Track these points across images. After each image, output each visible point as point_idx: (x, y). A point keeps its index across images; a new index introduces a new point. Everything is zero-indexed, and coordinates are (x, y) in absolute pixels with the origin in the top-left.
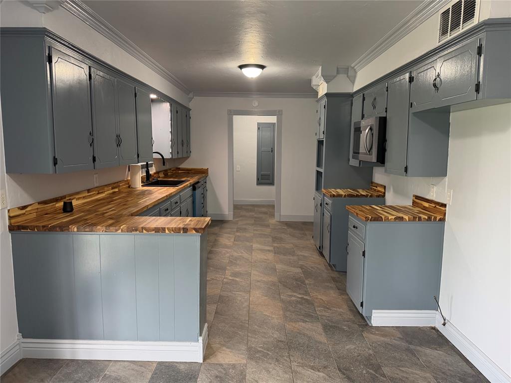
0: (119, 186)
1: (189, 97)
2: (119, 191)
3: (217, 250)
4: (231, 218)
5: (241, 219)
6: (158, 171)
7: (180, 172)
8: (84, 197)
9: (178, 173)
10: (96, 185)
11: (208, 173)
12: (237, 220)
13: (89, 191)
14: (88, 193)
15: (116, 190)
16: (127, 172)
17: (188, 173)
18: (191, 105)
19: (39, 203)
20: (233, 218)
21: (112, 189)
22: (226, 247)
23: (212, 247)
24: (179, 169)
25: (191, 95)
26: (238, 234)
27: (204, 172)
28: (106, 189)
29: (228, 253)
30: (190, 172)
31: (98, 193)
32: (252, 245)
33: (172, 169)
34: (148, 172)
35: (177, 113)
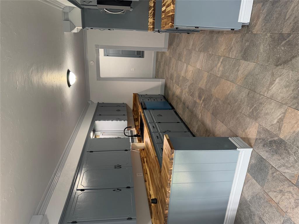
0: (143, 157)
1: (91, 103)
2: (146, 157)
3: (183, 99)
4: (164, 80)
5: (164, 74)
6: (134, 126)
7: (135, 109)
8: (149, 185)
9: (136, 110)
10: (142, 175)
11: (136, 94)
12: (165, 76)
13: (145, 181)
14: (146, 182)
15: (145, 159)
16: (135, 151)
17: (136, 105)
18: (96, 102)
19: (152, 218)
20: (164, 78)
21: (145, 163)
22: (182, 92)
23: (181, 101)
24: (133, 110)
25: (90, 102)
26: (174, 81)
27: (136, 96)
28: (144, 168)
29: (185, 94)
30: (135, 104)
31: (147, 174)
32: (182, 76)
33: (134, 116)
34: (135, 136)
35: (101, 115)
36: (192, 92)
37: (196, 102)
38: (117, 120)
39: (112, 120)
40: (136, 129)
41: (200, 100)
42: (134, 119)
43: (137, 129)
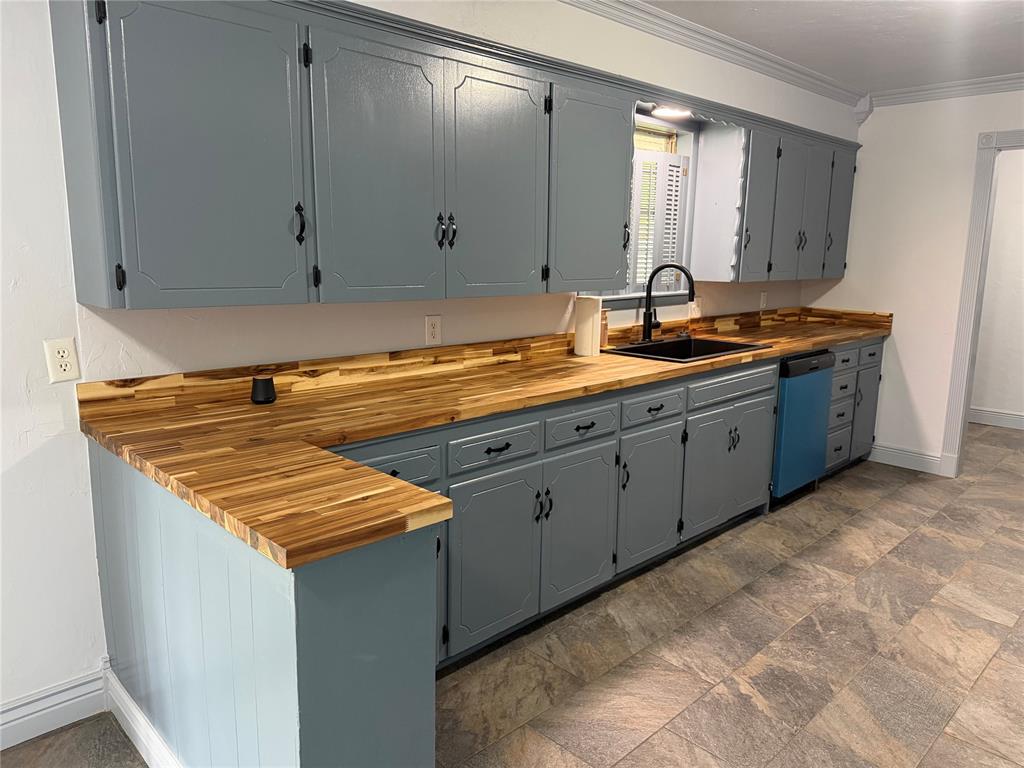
0: (528, 348)
1: (855, 109)
2: (526, 359)
3: (809, 568)
4: (948, 470)
5: (986, 478)
6: (711, 312)
7: (810, 319)
8: (372, 370)
10: (429, 342)
11: (890, 328)
12: (970, 479)
13: (394, 355)
14: (391, 359)
15: (517, 357)
16: (568, 316)
17: (834, 324)
18: (862, 135)
19: (187, 376)
20: (960, 471)
21: (495, 354)
22: (849, 567)
23: (799, 556)
24: (809, 312)
25: (863, 104)
26: (926, 530)
27: (879, 326)
28: (468, 353)
29: (830, 587)
30: (837, 322)
31: (435, 363)
33: (774, 312)
34: (648, 316)
35: (779, 156)
36: (827, 629)
37: (758, 650)
38: (739, 234)
39: (741, 209)
40: (693, 321)
41: (755, 681)
42: (757, 313)
43: (695, 326)
